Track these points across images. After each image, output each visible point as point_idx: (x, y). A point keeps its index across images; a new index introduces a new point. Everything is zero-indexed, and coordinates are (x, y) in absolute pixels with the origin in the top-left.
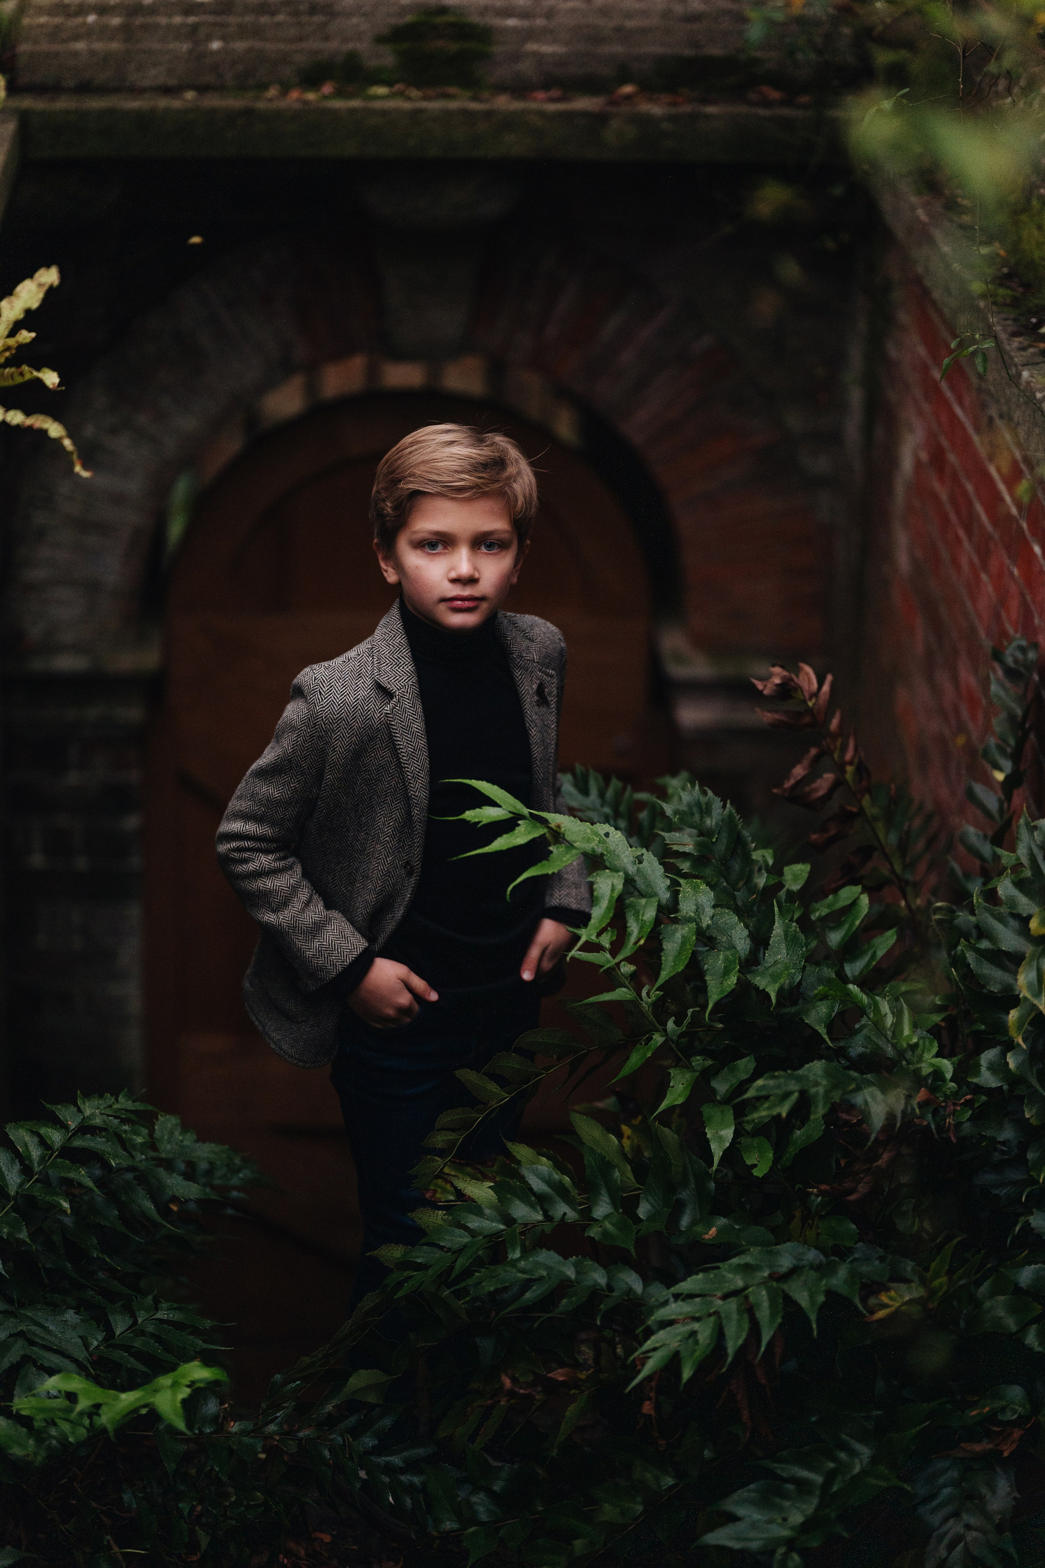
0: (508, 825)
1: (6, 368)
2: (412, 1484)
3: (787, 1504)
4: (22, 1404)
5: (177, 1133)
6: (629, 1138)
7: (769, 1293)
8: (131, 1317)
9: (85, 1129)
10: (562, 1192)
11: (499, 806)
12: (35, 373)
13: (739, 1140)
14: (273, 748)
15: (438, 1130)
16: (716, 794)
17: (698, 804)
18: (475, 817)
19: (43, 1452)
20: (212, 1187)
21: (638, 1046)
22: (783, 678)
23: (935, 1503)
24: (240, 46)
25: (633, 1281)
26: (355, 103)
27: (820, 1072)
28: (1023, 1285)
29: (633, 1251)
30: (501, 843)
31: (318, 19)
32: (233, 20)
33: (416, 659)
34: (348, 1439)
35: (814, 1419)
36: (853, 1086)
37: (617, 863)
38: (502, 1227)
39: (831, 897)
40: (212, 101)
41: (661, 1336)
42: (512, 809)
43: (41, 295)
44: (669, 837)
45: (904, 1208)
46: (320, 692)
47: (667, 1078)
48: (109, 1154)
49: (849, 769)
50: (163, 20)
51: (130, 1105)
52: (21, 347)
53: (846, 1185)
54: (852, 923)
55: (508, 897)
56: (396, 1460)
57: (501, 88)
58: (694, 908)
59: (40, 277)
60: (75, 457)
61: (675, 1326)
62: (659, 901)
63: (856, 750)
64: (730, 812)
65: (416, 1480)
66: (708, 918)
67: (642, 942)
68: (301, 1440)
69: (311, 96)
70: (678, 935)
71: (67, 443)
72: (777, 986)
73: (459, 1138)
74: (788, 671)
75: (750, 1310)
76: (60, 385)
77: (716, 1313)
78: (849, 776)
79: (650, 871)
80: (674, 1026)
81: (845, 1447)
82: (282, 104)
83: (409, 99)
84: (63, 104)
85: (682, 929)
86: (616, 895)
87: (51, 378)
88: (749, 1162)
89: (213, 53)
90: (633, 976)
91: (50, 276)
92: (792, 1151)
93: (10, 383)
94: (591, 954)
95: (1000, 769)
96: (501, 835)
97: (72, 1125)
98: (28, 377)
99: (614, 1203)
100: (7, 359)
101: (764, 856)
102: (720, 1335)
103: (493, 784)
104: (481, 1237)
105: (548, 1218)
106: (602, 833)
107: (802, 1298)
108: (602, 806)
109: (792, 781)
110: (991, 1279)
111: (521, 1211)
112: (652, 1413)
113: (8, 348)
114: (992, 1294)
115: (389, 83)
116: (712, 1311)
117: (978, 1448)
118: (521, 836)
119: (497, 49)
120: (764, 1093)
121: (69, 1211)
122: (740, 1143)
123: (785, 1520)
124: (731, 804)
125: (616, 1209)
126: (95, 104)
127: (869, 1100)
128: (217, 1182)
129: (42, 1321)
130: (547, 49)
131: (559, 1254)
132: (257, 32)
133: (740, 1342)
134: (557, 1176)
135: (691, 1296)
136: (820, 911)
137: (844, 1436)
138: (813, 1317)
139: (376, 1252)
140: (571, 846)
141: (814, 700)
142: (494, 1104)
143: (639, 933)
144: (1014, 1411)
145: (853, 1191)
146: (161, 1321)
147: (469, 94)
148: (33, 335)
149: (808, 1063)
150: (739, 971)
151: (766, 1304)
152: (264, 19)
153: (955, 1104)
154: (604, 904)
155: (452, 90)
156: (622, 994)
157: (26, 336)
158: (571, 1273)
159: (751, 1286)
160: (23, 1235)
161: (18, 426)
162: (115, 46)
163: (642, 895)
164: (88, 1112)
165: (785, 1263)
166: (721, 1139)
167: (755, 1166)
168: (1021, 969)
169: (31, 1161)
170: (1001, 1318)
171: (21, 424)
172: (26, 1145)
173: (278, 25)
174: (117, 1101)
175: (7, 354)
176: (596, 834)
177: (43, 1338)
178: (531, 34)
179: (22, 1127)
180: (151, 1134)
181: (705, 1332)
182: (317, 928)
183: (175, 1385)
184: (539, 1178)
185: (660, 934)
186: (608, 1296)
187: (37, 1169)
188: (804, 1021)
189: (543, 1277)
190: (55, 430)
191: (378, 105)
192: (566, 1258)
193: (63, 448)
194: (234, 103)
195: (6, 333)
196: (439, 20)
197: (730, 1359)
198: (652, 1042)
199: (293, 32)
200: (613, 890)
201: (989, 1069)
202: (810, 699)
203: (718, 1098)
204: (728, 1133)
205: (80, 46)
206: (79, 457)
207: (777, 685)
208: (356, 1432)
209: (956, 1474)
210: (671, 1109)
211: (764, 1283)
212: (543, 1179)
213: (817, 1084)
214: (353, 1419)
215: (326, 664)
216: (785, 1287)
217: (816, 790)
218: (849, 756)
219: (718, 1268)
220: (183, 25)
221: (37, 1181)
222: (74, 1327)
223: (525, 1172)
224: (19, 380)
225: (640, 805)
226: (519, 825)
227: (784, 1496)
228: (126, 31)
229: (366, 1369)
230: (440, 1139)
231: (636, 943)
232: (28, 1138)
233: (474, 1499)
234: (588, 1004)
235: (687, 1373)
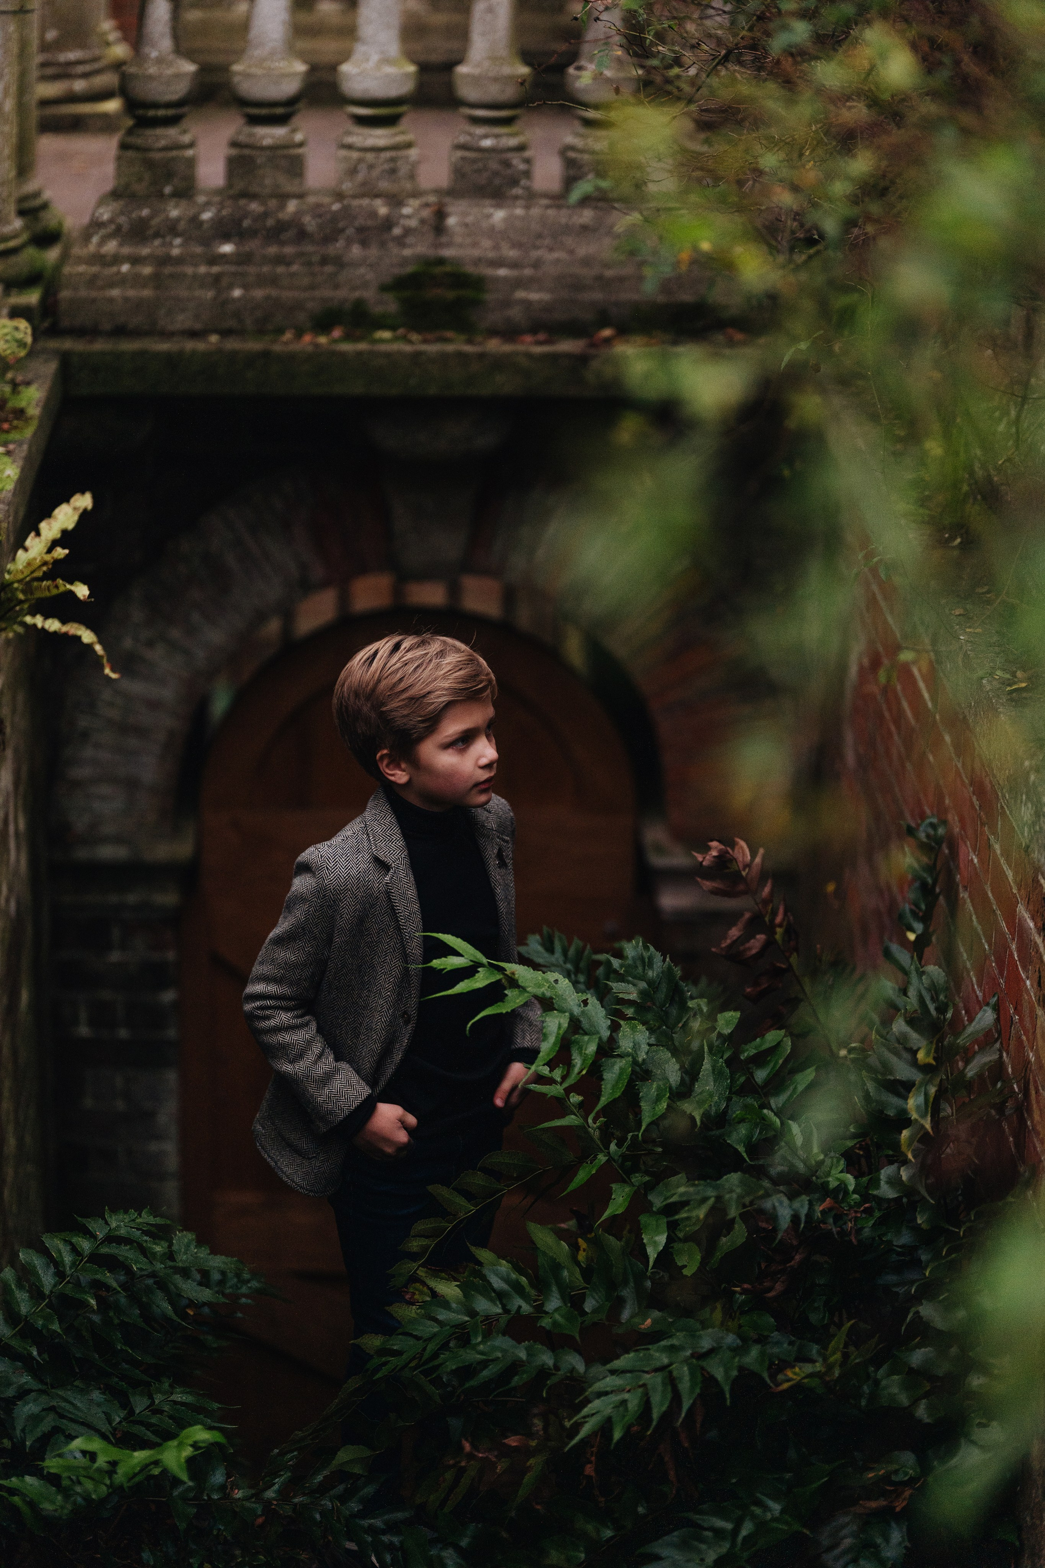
0: (469, 972)
1: (43, 581)
2: (392, 1543)
3: (703, 1547)
4: (52, 1464)
5: (192, 1247)
6: (584, 1250)
7: (689, 1369)
8: (149, 1398)
9: (112, 1239)
10: (518, 1288)
11: (462, 956)
12: (68, 586)
13: (672, 1245)
14: (285, 918)
15: (413, 1237)
16: (657, 949)
17: (642, 959)
18: (440, 965)
19: (69, 1507)
20: (224, 1295)
21: (585, 1164)
22: (720, 851)
23: (837, 1552)
24: (259, 294)
25: (576, 1362)
26: (362, 346)
27: (736, 1182)
28: (914, 1366)
29: (578, 1338)
30: (462, 987)
31: (329, 269)
32: (252, 270)
33: (406, 835)
34: (337, 1505)
35: (734, 1481)
36: (761, 1192)
37: (564, 1005)
38: (467, 1319)
39: (758, 1040)
40: (232, 344)
41: (596, 1404)
42: (472, 959)
43: (76, 518)
44: (617, 987)
45: (816, 1305)
46: (327, 868)
47: (610, 1192)
48: (131, 1260)
49: (779, 930)
50: (189, 270)
51: (151, 1220)
52: (56, 562)
53: (765, 1284)
54: (777, 1062)
55: (467, 1032)
56: (378, 1523)
57: (493, 332)
58: (631, 1045)
59: (76, 501)
60: (105, 661)
61: (610, 1396)
62: (600, 1039)
63: (785, 914)
64: (669, 965)
65: (395, 1540)
66: (643, 1053)
67: (584, 1072)
68: (296, 1505)
69: (323, 340)
70: (617, 1068)
71: (98, 648)
72: (702, 1111)
73: (432, 1243)
74: (724, 845)
75: (672, 1382)
76: (90, 596)
77: (644, 1385)
78: (778, 937)
79: (593, 1014)
80: (616, 1148)
81: (759, 1503)
82: (296, 347)
83: (410, 342)
84: (100, 346)
85: (620, 1062)
86: (561, 1032)
87: (82, 591)
88: (680, 1264)
89: (234, 300)
90: (581, 1105)
91: (84, 501)
92: (719, 1255)
93: (47, 594)
94: (544, 1086)
95: (912, 930)
96: (462, 980)
97: (100, 1235)
98: (62, 589)
99: (563, 1298)
100: (44, 573)
101: (699, 1005)
102: (647, 1405)
103: (457, 937)
104: (448, 1327)
105: (506, 1311)
106: (552, 980)
107: (719, 1374)
108: (565, 963)
109: (729, 941)
110: (889, 1362)
111: (484, 1305)
112: (593, 1474)
113: (45, 563)
114: (889, 1375)
115: (393, 328)
116: (641, 1383)
117: (873, 1504)
118: (481, 980)
119: (488, 297)
120: (684, 1199)
121: (95, 1307)
122: (672, 1247)
123: (702, 1560)
124: (670, 959)
125: (566, 1305)
126: (128, 346)
127: (777, 1204)
128: (228, 1291)
129: (72, 1400)
130: (534, 296)
131: (513, 1339)
132: (274, 281)
133: (664, 1408)
134: (514, 1276)
135: (624, 1372)
136: (749, 1051)
137: (758, 1495)
138: (727, 1389)
139: (359, 1340)
140: (523, 989)
141: (747, 870)
142: (462, 1215)
143: (582, 1064)
144: (906, 1474)
145: (770, 1289)
146: (175, 1403)
147: (463, 337)
148: (67, 551)
149: (726, 1175)
150: (669, 1098)
151: (687, 1378)
152: (280, 270)
153: (856, 1212)
154: (552, 1039)
155: (449, 334)
156: (571, 1120)
157: (61, 553)
158: (523, 1355)
159: (675, 1363)
160: (56, 1327)
161: (55, 633)
162: (147, 293)
163: (586, 1033)
164: (114, 1225)
165: (706, 1344)
166: (655, 1244)
167: (685, 1266)
168: (911, 1095)
169: (64, 1266)
170: (895, 1394)
171: (57, 630)
172: (59, 1251)
173: (292, 275)
174: (141, 1216)
175: (45, 568)
176: (547, 981)
177: (70, 1413)
178: (519, 283)
179: (57, 1237)
180: (171, 1245)
181: (634, 1402)
182: (327, 1078)
183: (181, 1445)
184: (499, 1277)
185: (601, 1066)
186: (554, 1374)
187: (68, 1271)
188: (726, 1141)
189: (498, 1358)
190: (87, 636)
191: (383, 348)
192: (519, 1342)
193: (94, 652)
194: (254, 345)
195: (45, 550)
196: (438, 270)
197: (654, 1423)
198: (597, 1161)
199: (306, 281)
200: (559, 1027)
201: (887, 1183)
202: (744, 870)
203: (654, 1209)
204: (662, 1239)
205: (115, 292)
206: (108, 661)
207: (714, 857)
208: (343, 1499)
209: (855, 1528)
210: (614, 1218)
211: (686, 1361)
212: (502, 1279)
213: (731, 1191)
214: (341, 1488)
215: (328, 843)
216: (704, 1364)
217: (750, 949)
218: (778, 919)
219: (648, 1349)
220: (208, 274)
221: (68, 1282)
222: (99, 1405)
223: (486, 1271)
224: (55, 592)
225: (599, 963)
226: (479, 972)
227: (702, 1540)
228: (157, 280)
229: (353, 1445)
230: (415, 1245)
231: (579, 1073)
232: (61, 1246)
233: (444, 1554)
234: (543, 1129)
235: (617, 1435)
